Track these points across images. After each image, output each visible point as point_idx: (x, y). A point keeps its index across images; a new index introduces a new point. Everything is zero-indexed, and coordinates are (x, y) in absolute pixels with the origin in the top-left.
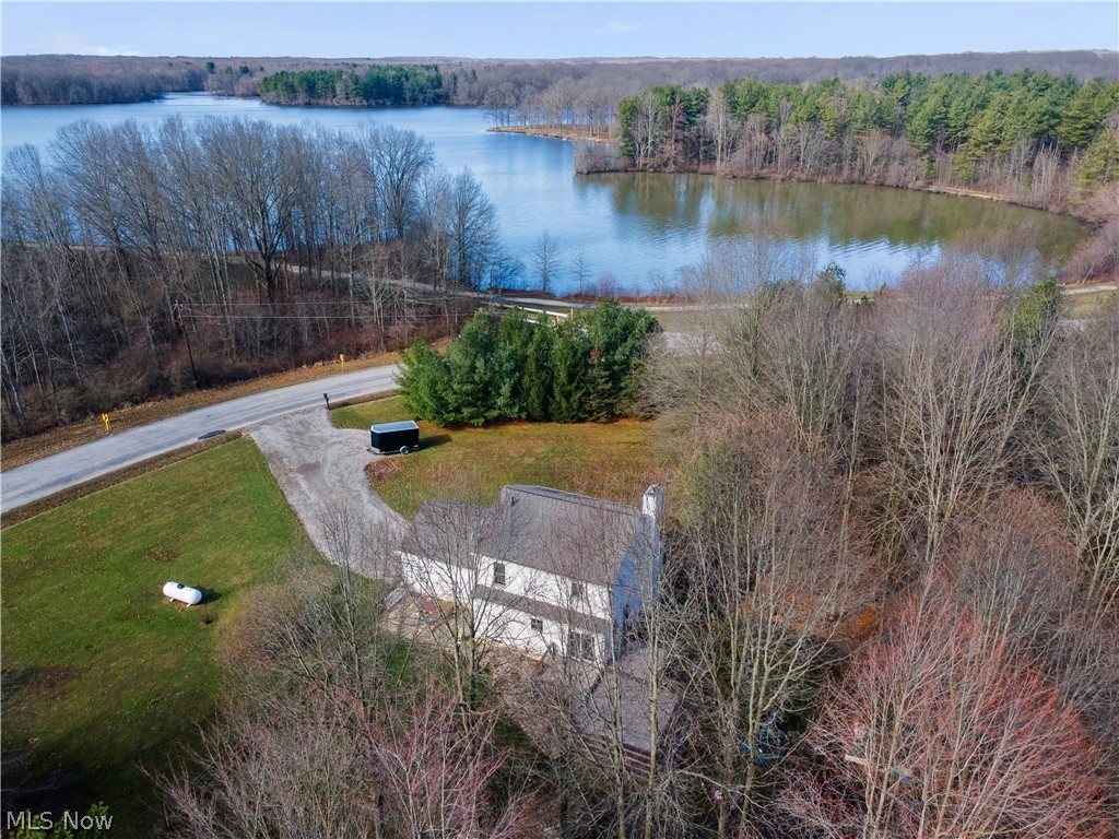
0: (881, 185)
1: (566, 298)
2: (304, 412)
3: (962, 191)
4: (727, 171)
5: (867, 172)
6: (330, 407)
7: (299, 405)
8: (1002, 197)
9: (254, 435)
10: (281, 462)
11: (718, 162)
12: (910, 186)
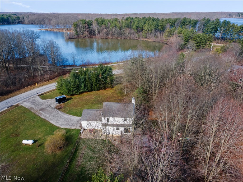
0: (130, 39)
1: (80, 66)
2: (33, 98)
3: (145, 40)
4: (99, 37)
5: (127, 36)
6: (39, 96)
7: (30, 96)
8: (152, 40)
9: (22, 105)
10: (34, 109)
11: (97, 35)
12: (135, 39)
